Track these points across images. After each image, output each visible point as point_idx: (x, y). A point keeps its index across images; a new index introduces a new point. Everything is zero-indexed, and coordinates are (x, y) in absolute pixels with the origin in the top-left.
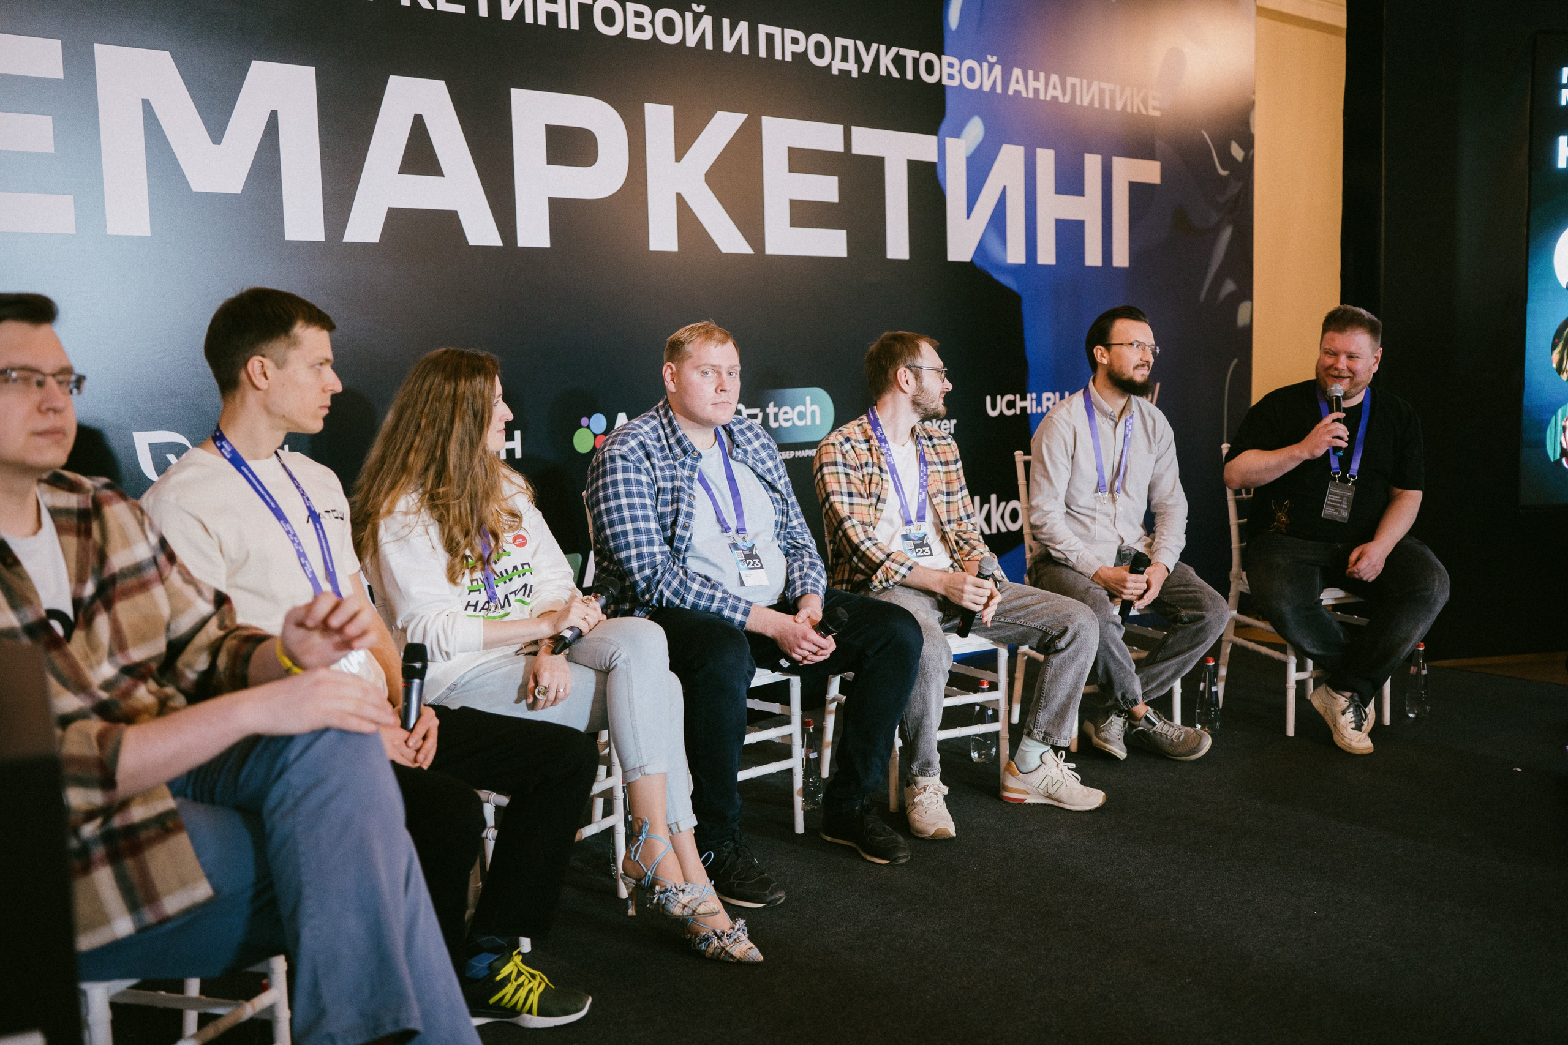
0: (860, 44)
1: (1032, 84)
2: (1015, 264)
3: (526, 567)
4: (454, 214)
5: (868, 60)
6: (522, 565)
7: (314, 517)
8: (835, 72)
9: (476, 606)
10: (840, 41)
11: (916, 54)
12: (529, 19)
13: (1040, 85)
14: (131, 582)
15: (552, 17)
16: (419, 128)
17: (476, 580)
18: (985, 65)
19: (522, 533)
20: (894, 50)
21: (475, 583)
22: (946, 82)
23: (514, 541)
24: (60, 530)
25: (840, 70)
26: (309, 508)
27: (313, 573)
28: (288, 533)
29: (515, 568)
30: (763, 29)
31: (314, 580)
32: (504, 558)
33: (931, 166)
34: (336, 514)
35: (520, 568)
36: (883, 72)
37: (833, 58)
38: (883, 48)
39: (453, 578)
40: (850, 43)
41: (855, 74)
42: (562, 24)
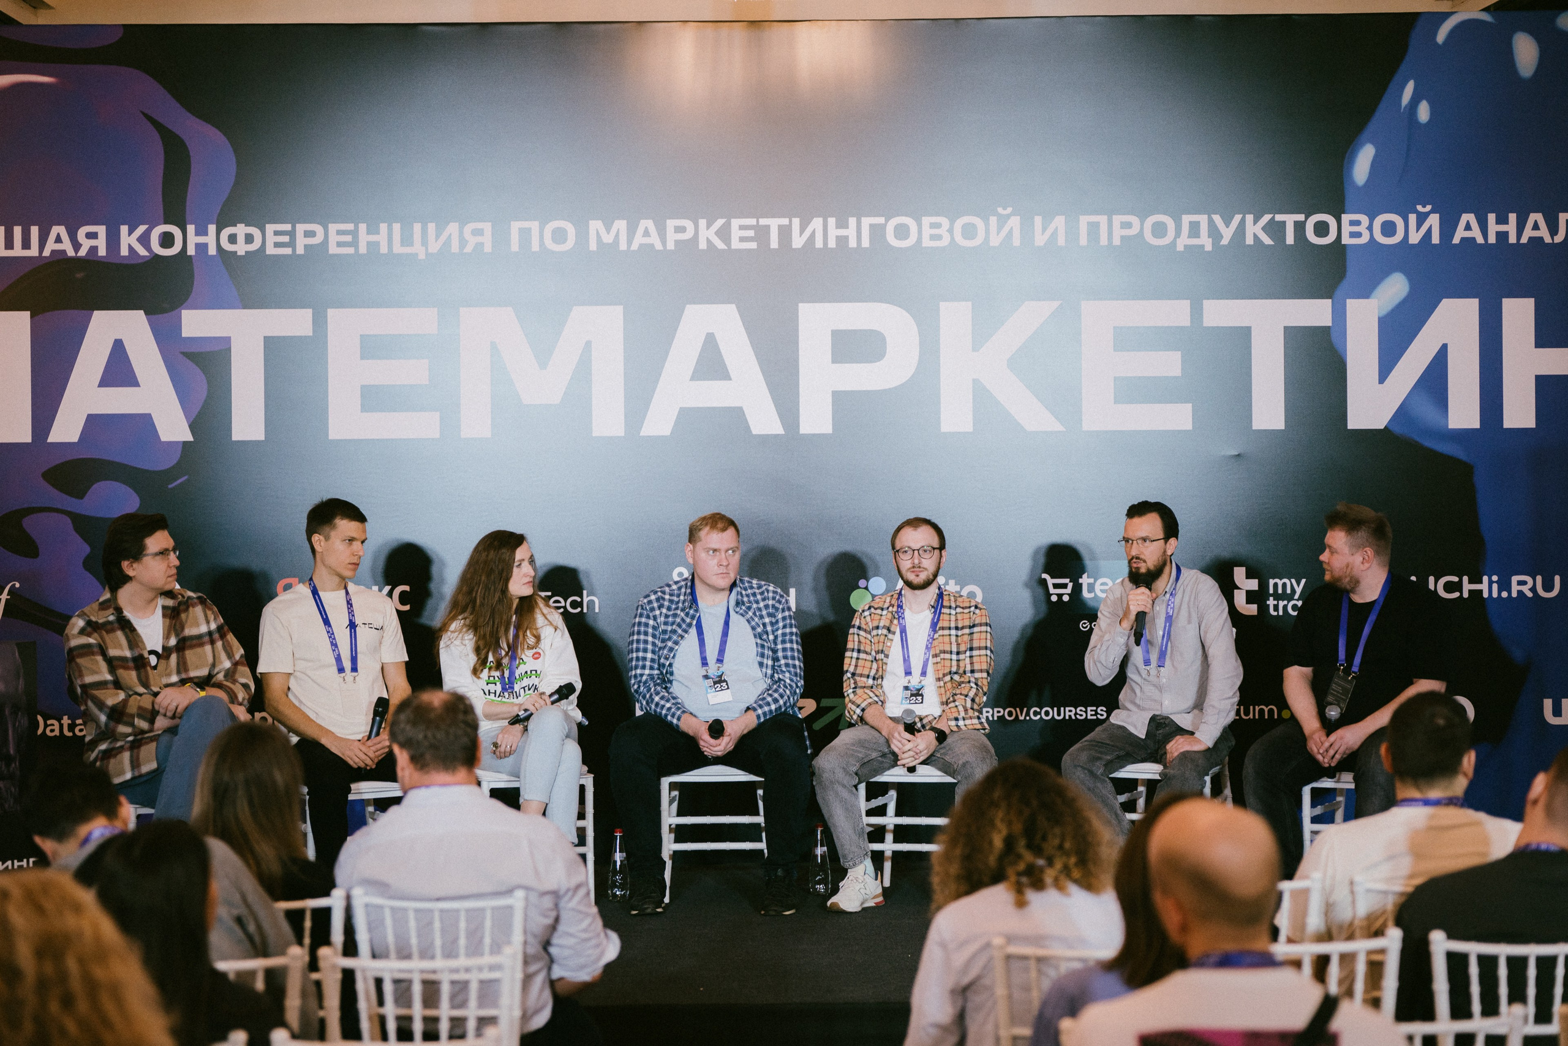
0: (1217, 218)
1: (1493, 228)
2: (1460, 429)
3: (534, 672)
4: (740, 410)
5: (1227, 234)
6: (531, 671)
7: (352, 626)
8: (1180, 248)
9: (495, 693)
10: (1186, 219)
11: (1301, 217)
12: (819, 244)
13: (1511, 228)
14: (194, 642)
15: (842, 240)
16: (710, 342)
17: (494, 677)
18: (1412, 218)
19: (540, 651)
20: (1267, 218)
21: (492, 679)
22: (1346, 240)
23: (533, 655)
24: (164, 616)
25: (1186, 246)
26: (350, 621)
27: (339, 655)
28: (328, 632)
29: (526, 672)
30: (1084, 220)
31: (338, 659)
32: (522, 666)
33: (1325, 330)
34: (370, 626)
35: (529, 673)
36: (1250, 241)
37: (1178, 233)
38: (1250, 218)
39: (475, 672)
40: (1203, 219)
41: (1209, 247)
42: (853, 244)
